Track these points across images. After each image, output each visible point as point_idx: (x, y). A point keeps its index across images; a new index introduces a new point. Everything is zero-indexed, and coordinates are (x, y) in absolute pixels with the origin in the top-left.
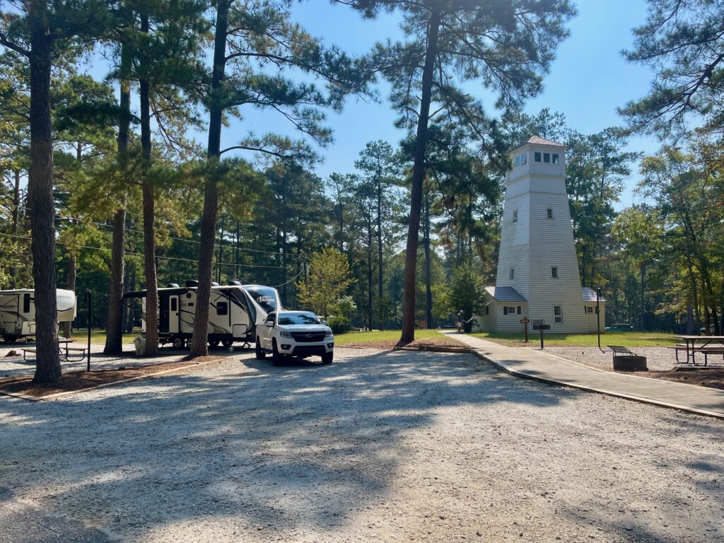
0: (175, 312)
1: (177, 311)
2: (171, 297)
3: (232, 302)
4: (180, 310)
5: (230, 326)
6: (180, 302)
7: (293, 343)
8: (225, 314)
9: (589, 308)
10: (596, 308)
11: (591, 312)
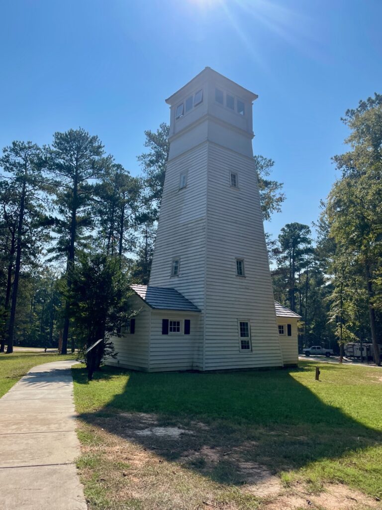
9: (281, 327)
10: (289, 326)
11: (281, 332)
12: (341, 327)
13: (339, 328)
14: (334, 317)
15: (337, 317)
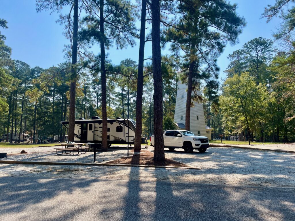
0: (91, 131)
1: (93, 131)
2: (88, 124)
3: (125, 127)
4: (94, 130)
5: (124, 137)
6: (94, 126)
7: (199, 143)
8: (122, 131)
9: (207, 131)
10: (209, 131)
11: (207, 133)
12: (226, 130)
13: (225, 131)
14: (223, 127)
15: (224, 127)
